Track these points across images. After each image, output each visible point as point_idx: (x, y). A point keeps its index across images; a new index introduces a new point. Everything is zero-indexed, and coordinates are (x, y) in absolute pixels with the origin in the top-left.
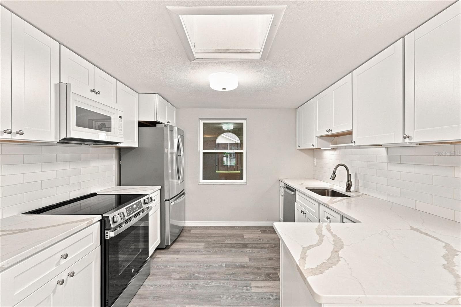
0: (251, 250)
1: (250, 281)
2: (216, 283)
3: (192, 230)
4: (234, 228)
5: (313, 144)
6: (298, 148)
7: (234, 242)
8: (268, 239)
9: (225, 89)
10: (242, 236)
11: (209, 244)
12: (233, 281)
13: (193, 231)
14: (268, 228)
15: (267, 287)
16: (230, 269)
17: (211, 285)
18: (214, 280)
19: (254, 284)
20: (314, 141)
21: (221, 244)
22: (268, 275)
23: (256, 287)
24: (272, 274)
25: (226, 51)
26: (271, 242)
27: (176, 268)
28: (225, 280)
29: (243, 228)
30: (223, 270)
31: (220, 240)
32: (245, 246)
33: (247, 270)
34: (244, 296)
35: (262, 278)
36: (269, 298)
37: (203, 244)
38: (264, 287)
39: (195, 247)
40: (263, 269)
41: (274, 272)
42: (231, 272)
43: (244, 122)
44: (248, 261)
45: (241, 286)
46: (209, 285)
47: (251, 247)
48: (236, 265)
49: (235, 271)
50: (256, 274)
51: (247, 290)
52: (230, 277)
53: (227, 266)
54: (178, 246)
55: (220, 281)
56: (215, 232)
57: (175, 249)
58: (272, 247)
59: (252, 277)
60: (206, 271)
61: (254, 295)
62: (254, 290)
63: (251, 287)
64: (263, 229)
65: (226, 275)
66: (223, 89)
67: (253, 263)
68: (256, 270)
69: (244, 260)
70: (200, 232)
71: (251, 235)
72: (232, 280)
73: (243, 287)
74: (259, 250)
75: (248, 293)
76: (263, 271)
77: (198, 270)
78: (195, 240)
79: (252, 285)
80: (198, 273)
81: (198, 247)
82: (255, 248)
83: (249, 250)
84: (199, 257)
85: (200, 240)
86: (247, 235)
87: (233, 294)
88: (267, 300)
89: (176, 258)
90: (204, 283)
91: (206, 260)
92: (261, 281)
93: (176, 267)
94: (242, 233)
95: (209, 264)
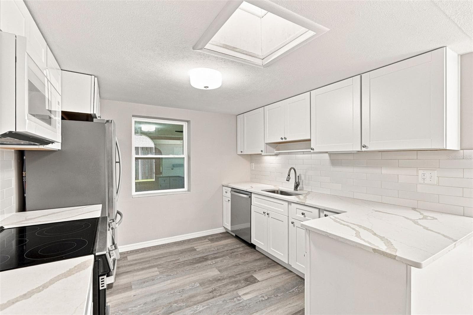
0: (214, 261)
1: (236, 291)
2: (203, 306)
3: (128, 257)
4: (179, 243)
5: (263, 149)
6: (239, 153)
7: (190, 258)
8: (222, 246)
9: (208, 87)
10: (194, 250)
11: (162, 267)
12: (220, 297)
13: (130, 258)
14: (214, 236)
15: (254, 291)
16: (207, 286)
17: (200, 310)
18: (199, 303)
19: (241, 292)
20: (263, 147)
21: (177, 264)
22: (246, 280)
23: (244, 295)
24: (249, 278)
25: (234, 49)
26: (226, 248)
27: (143, 307)
28: (211, 298)
29: (189, 241)
30: (201, 290)
31: (172, 260)
32: (205, 259)
33: (225, 282)
34: (241, 307)
35: (244, 284)
36: (262, 300)
37: (156, 269)
38: (251, 292)
39: (149, 275)
40: (238, 276)
41: (249, 275)
42: (210, 289)
43: (185, 125)
44: (219, 273)
45: (231, 299)
46: (198, 310)
47: (212, 259)
48: (210, 281)
49: (213, 286)
50: (236, 282)
51: (238, 300)
52: (213, 294)
53: (202, 284)
54: (122, 280)
55: (206, 302)
56: (160, 252)
57: (122, 285)
58: (231, 253)
59: (233, 286)
60: (182, 298)
61: (248, 302)
62: (246, 298)
63: (240, 297)
64: (210, 238)
65: (207, 293)
66: (205, 87)
67: (225, 274)
68: (233, 279)
69: (214, 273)
70: (140, 257)
71: (203, 246)
72: (217, 296)
73: (233, 299)
74: (221, 259)
75: (241, 303)
76: (238, 278)
77: (172, 300)
78: (141, 267)
79: (239, 294)
80: (176, 302)
81: (152, 274)
82: (215, 258)
83: (212, 262)
84: (162, 284)
85: (147, 265)
86: (200, 247)
87: (229, 309)
88: (261, 303)
89: (133, 295)
90: (190, 311)
91: (173, 285)
92: (245, 288)
93: (142, 305)
94: (193, 246)
95: (181, 289)
